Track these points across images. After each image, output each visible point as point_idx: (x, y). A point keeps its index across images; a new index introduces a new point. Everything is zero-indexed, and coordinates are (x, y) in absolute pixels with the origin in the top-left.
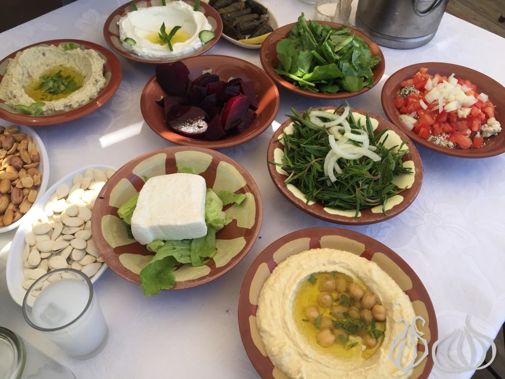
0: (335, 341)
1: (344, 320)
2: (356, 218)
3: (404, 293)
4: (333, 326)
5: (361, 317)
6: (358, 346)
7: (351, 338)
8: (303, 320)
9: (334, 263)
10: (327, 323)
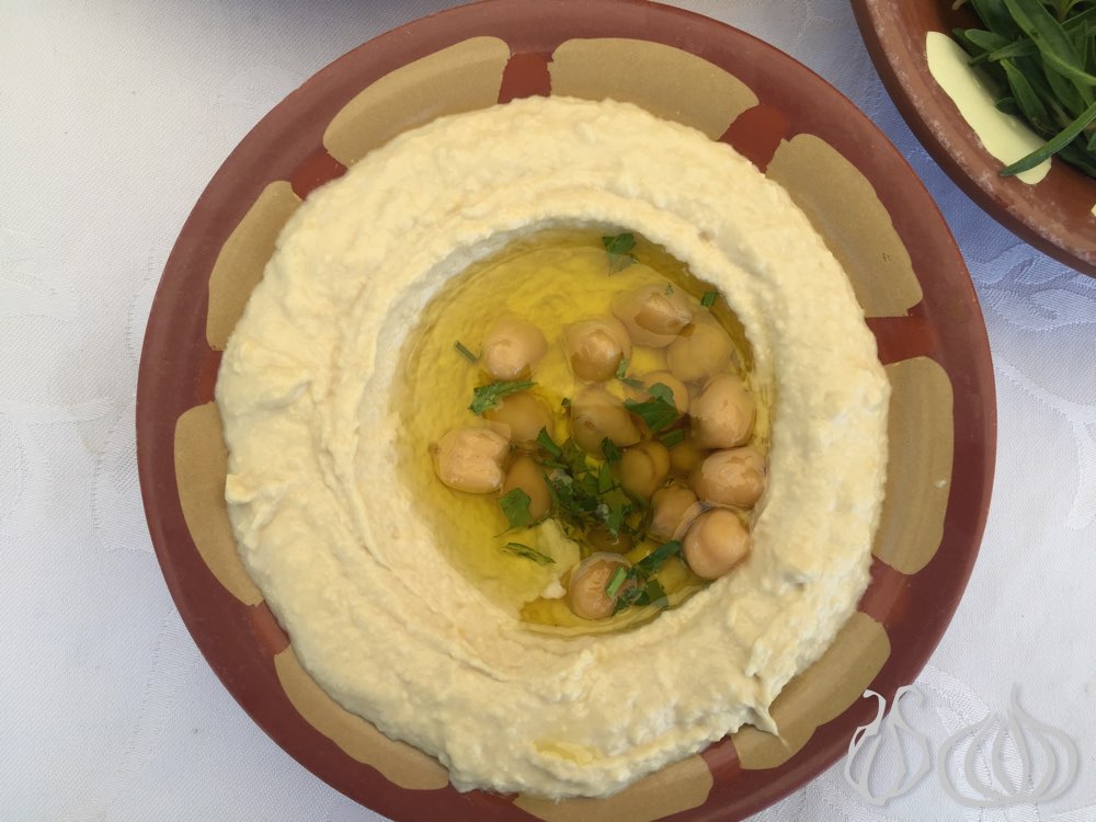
0: (491, 495)
1: (591, 461)
2: (1008, 174)
3: (869, 561)
4: (528, 447)
5: (650, 499)
6: (544, 569)
7: (550, 531)
8: (459, 346)
9: (745, 262)
10: (523, 421)
